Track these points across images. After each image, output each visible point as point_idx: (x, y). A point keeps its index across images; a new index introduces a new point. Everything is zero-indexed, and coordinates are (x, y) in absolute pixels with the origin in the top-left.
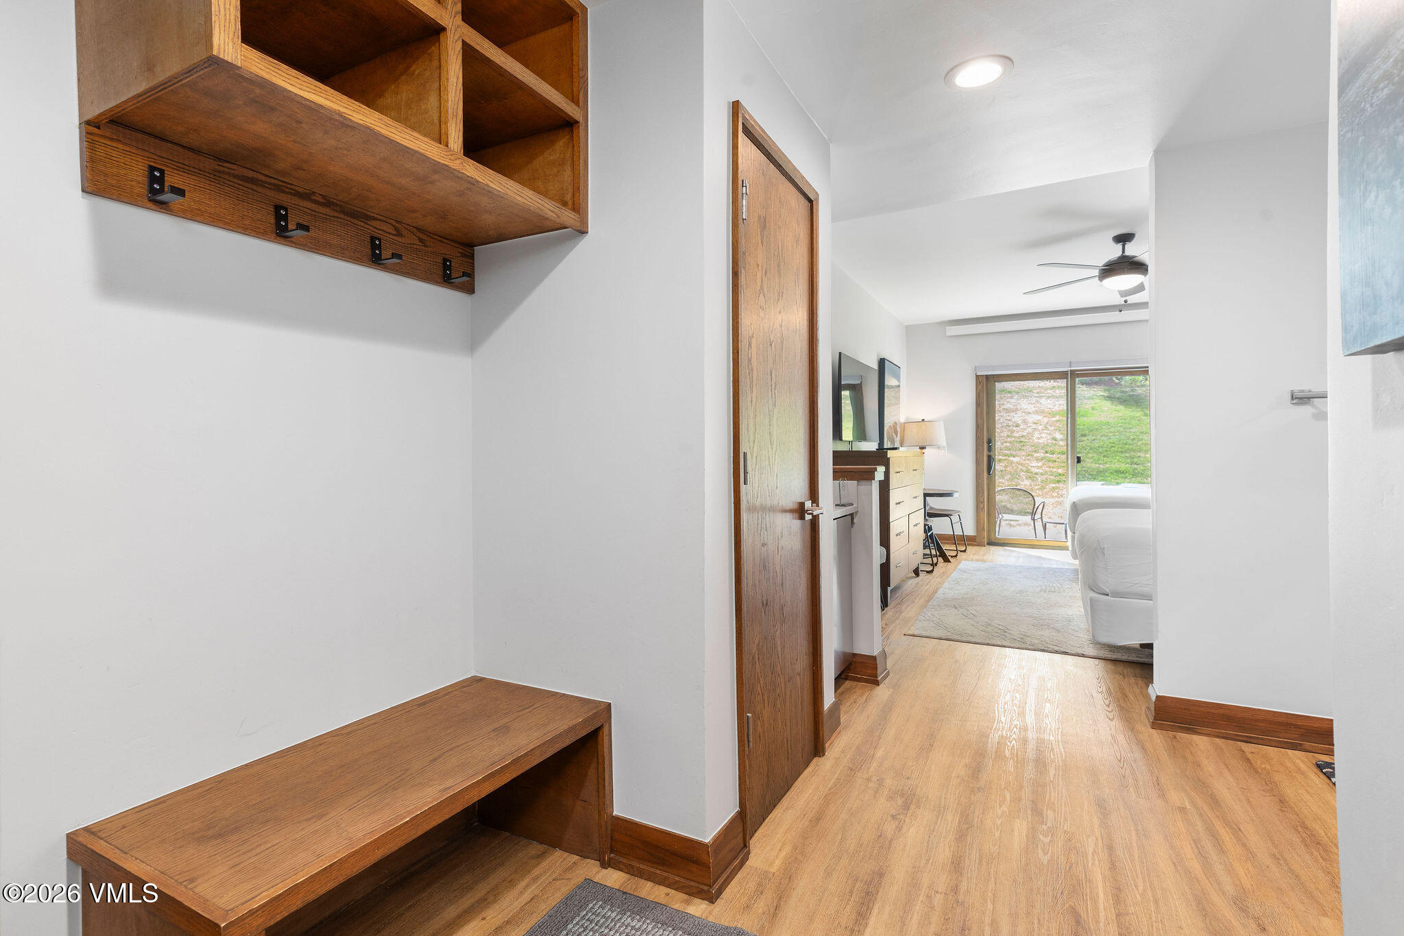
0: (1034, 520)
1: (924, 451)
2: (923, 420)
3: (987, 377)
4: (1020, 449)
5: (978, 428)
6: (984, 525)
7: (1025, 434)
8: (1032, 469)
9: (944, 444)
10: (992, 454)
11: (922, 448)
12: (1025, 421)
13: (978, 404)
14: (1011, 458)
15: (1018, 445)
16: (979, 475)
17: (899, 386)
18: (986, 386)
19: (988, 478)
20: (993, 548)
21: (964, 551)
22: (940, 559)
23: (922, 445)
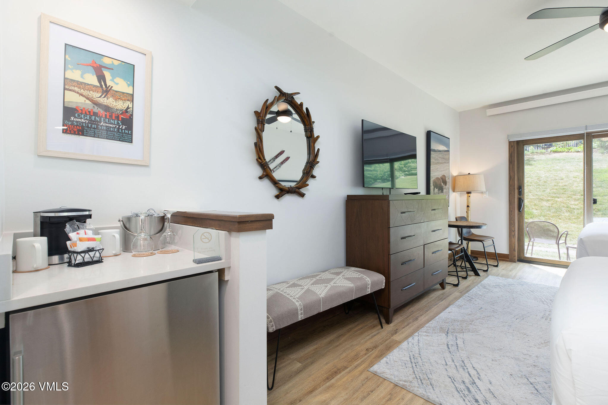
0: (558, 244)
1: (469, 195)
2: (469, 174)
3: (518, 142)
4: (563, 193)
5: (511, 179)
6: (515, 247)
7: (567, 184)
8: (571, 206)
9: (484, 189)
10: (521, 197)
11: (469, 193)
12: (567, 177)
13: (511, 162)
14: (556, 199)
15: (562, 191)
16: (512, 211)
17: (448, 151)
18: (517, 148)
19: (519, 214)
20: (522, 265)
21: (497, 266)
22: (472, 273)
23: (469, 191)
